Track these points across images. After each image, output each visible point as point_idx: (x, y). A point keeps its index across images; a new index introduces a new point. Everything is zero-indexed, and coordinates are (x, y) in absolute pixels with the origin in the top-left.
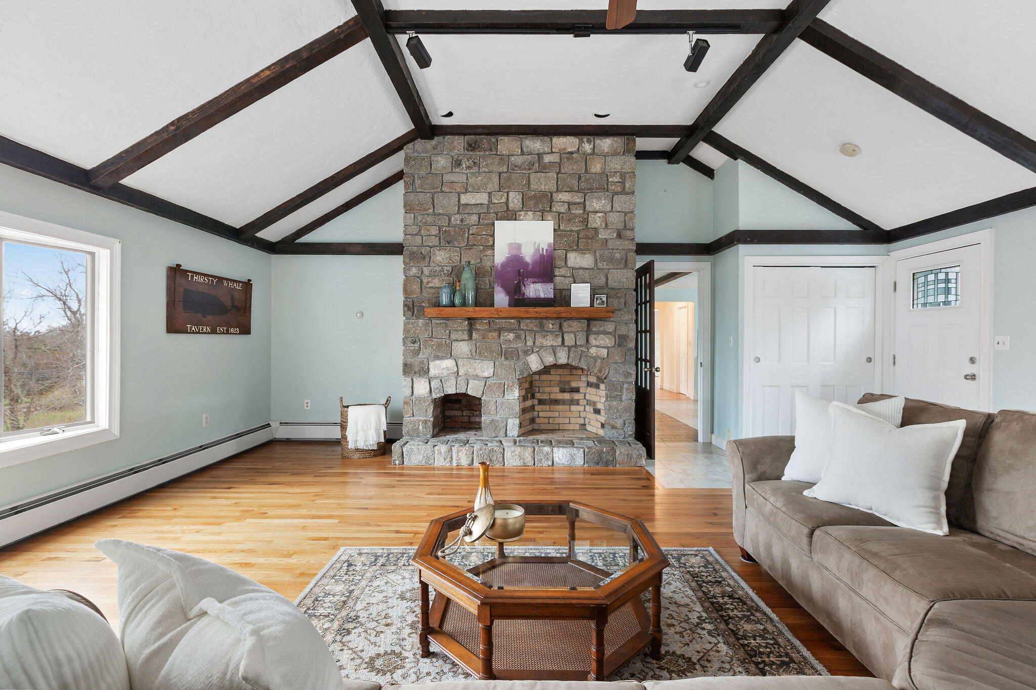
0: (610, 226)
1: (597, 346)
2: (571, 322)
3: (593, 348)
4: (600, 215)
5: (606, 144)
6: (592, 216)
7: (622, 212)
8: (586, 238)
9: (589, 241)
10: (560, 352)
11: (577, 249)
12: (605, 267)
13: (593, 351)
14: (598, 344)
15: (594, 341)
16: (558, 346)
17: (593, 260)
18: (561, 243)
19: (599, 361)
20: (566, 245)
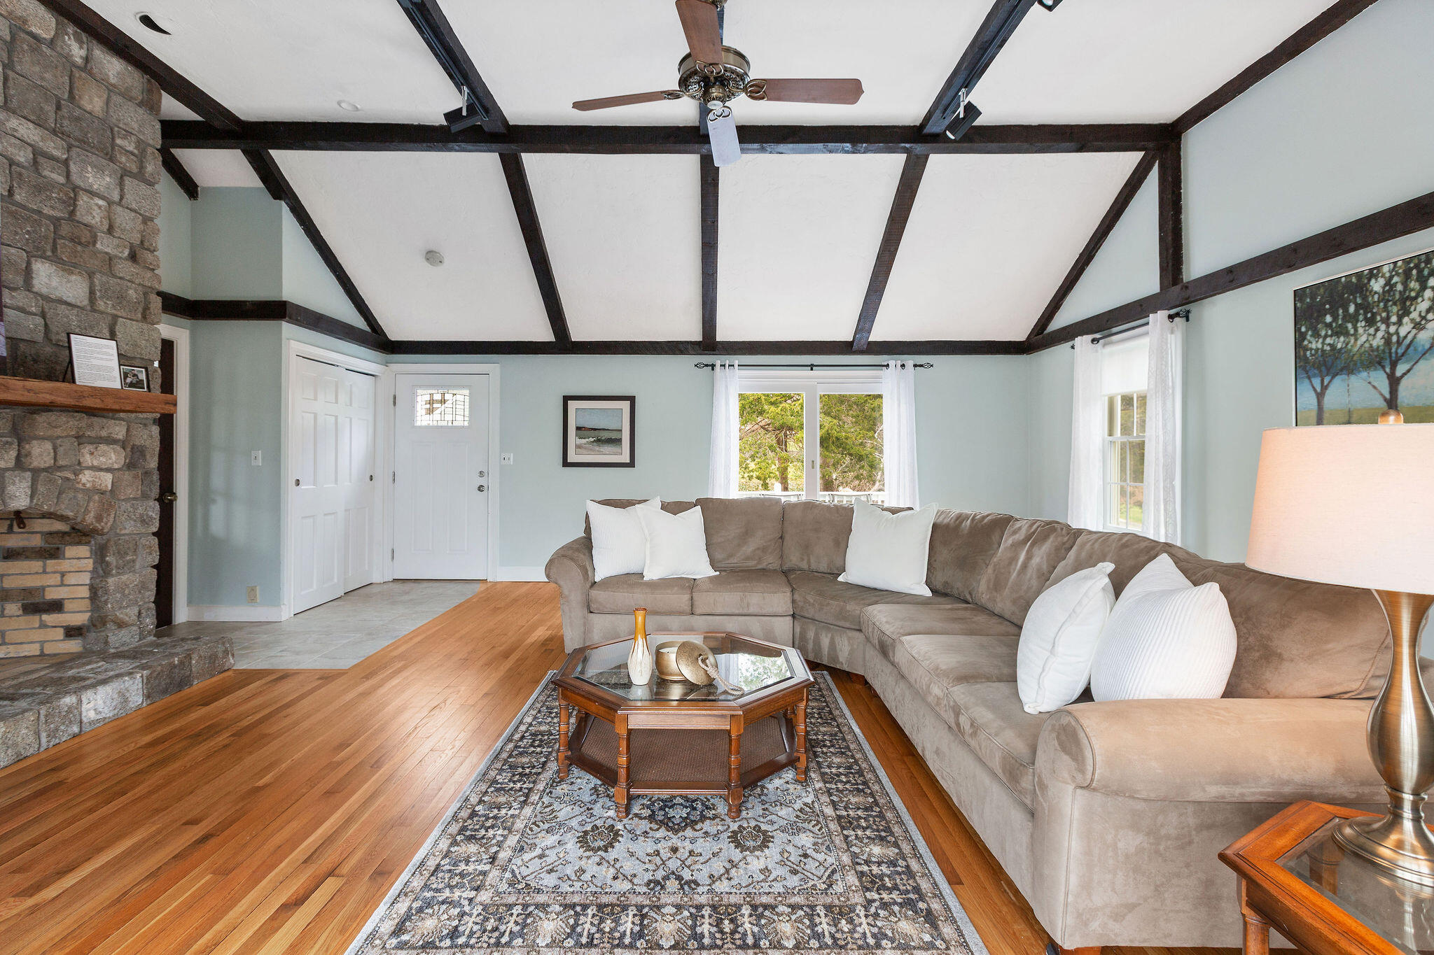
0: (117, 233)
1: (92, 468)
2: (52, 417)
3: (86, 472)
4: (101, 202)
5: (113, 67)
6: (85, 198)
7: (140, 214)
8: (72, 240)
9: (79, 248)
10: (14, 484)
11: (55, 259)
12: (109, 310)
13: (86, 478)
14: (95, 463)
15: (88, 457)
16: (7, 469)
17: (87, 290)
18: (16, 233)
19: (96, 497)
20: (27, 239)
